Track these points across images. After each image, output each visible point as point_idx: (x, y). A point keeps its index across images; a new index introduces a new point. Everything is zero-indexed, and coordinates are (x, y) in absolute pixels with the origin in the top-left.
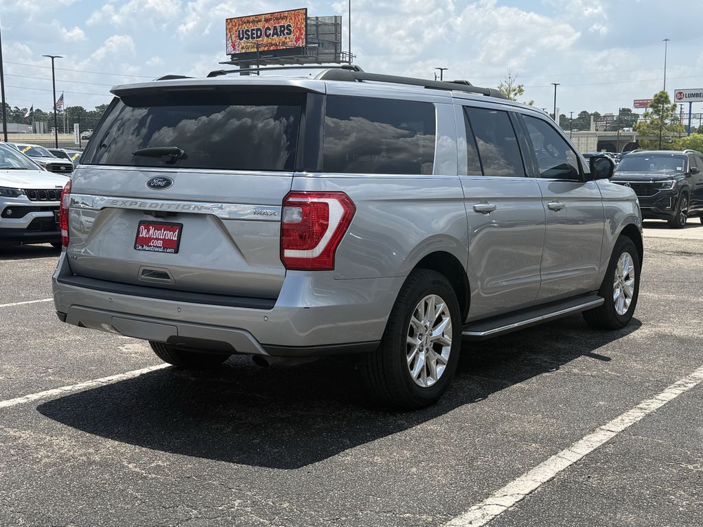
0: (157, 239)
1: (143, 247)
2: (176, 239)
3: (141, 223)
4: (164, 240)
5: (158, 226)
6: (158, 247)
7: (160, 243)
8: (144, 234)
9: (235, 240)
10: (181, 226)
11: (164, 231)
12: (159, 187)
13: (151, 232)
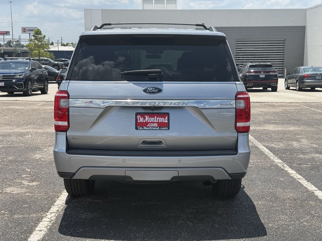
0: (153, 123)
1: (143, 128)
2: (167, 121)
3: (137, 114)
4: (158, 123)
5: (151, 115)
6: (155, 127)
7: (156, 125)
8: (141, 120)
9: (209, 120)
10: (168, 114)
11: (157, 117)
12: (154, 93)
13: (146, 119)
